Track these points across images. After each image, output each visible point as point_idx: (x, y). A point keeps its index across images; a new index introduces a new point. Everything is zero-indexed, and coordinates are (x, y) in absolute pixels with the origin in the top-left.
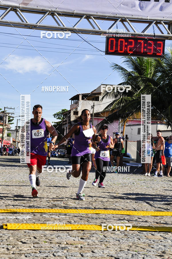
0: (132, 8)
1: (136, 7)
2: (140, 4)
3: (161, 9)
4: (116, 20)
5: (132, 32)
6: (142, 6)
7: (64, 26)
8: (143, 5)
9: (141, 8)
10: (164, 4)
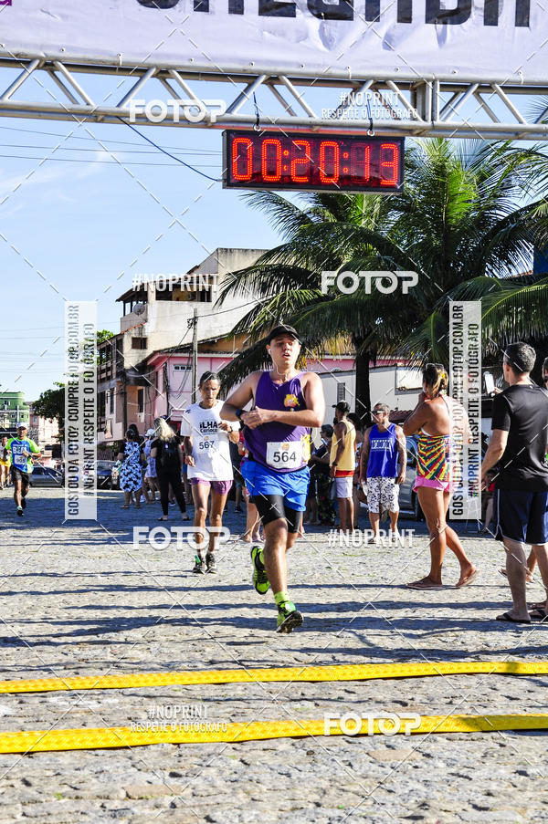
0: (298, 42)
1: (312, 39)
2: (322, 30)
3: (388, 43)
4: (250, 81)
5: (301, 117)
6: (330, 35)
7: (88, 104)
8: (332, 32)
9: (327, 41)
10: (395, 27)
